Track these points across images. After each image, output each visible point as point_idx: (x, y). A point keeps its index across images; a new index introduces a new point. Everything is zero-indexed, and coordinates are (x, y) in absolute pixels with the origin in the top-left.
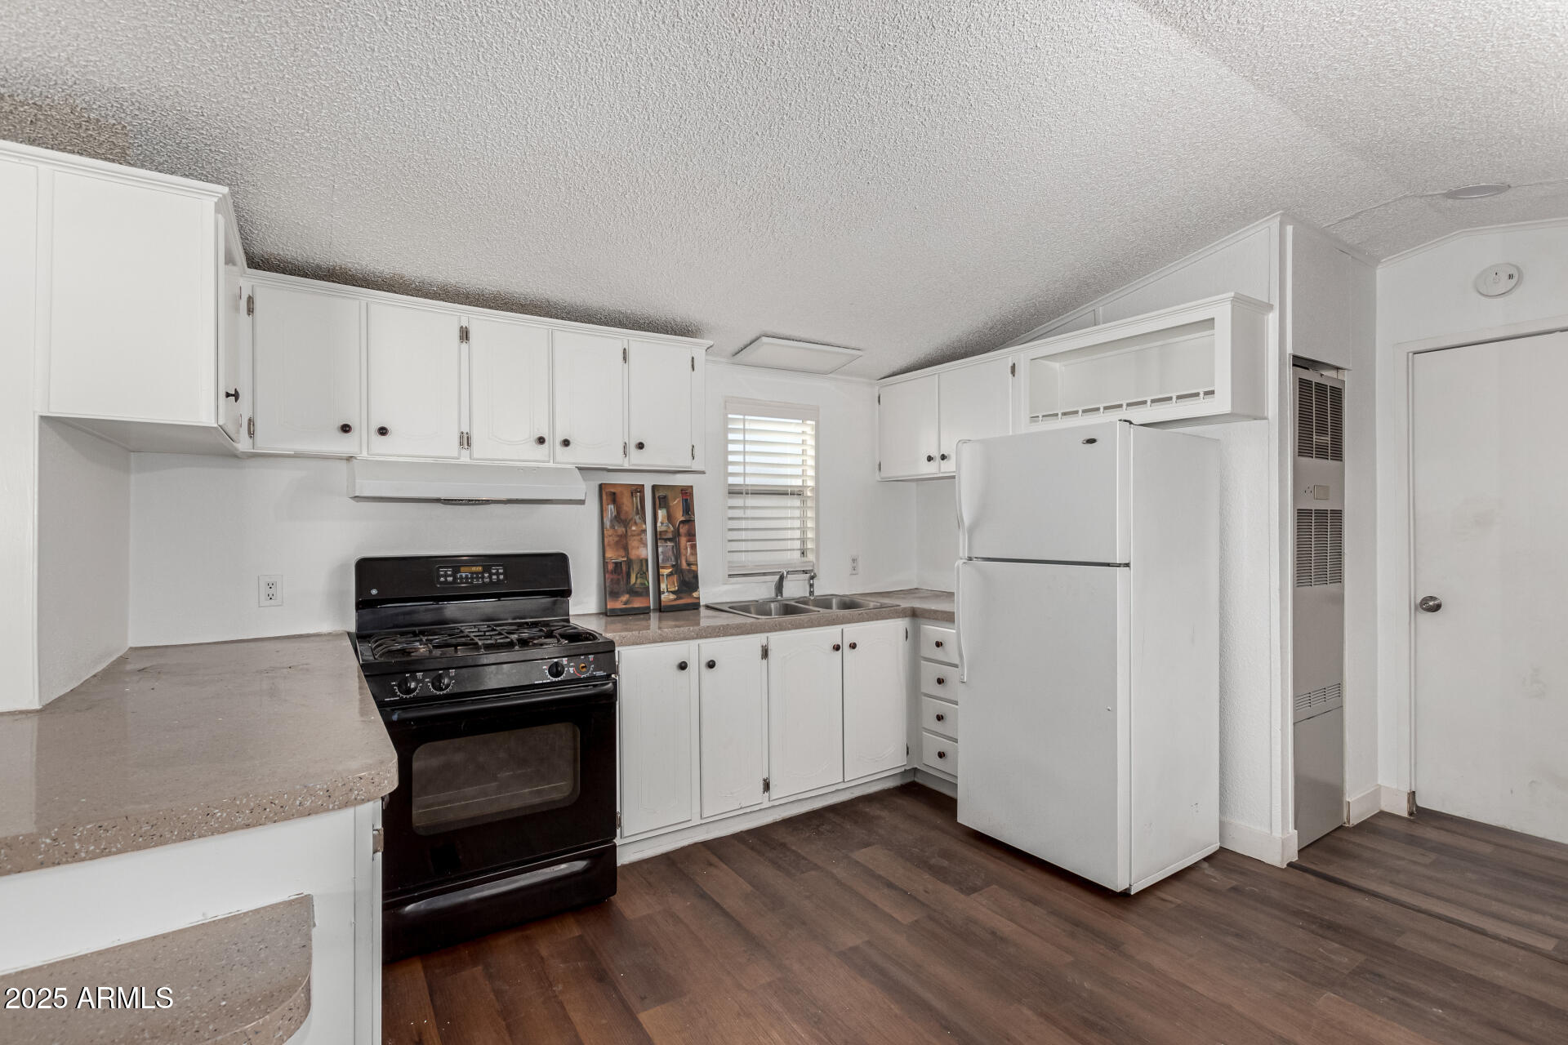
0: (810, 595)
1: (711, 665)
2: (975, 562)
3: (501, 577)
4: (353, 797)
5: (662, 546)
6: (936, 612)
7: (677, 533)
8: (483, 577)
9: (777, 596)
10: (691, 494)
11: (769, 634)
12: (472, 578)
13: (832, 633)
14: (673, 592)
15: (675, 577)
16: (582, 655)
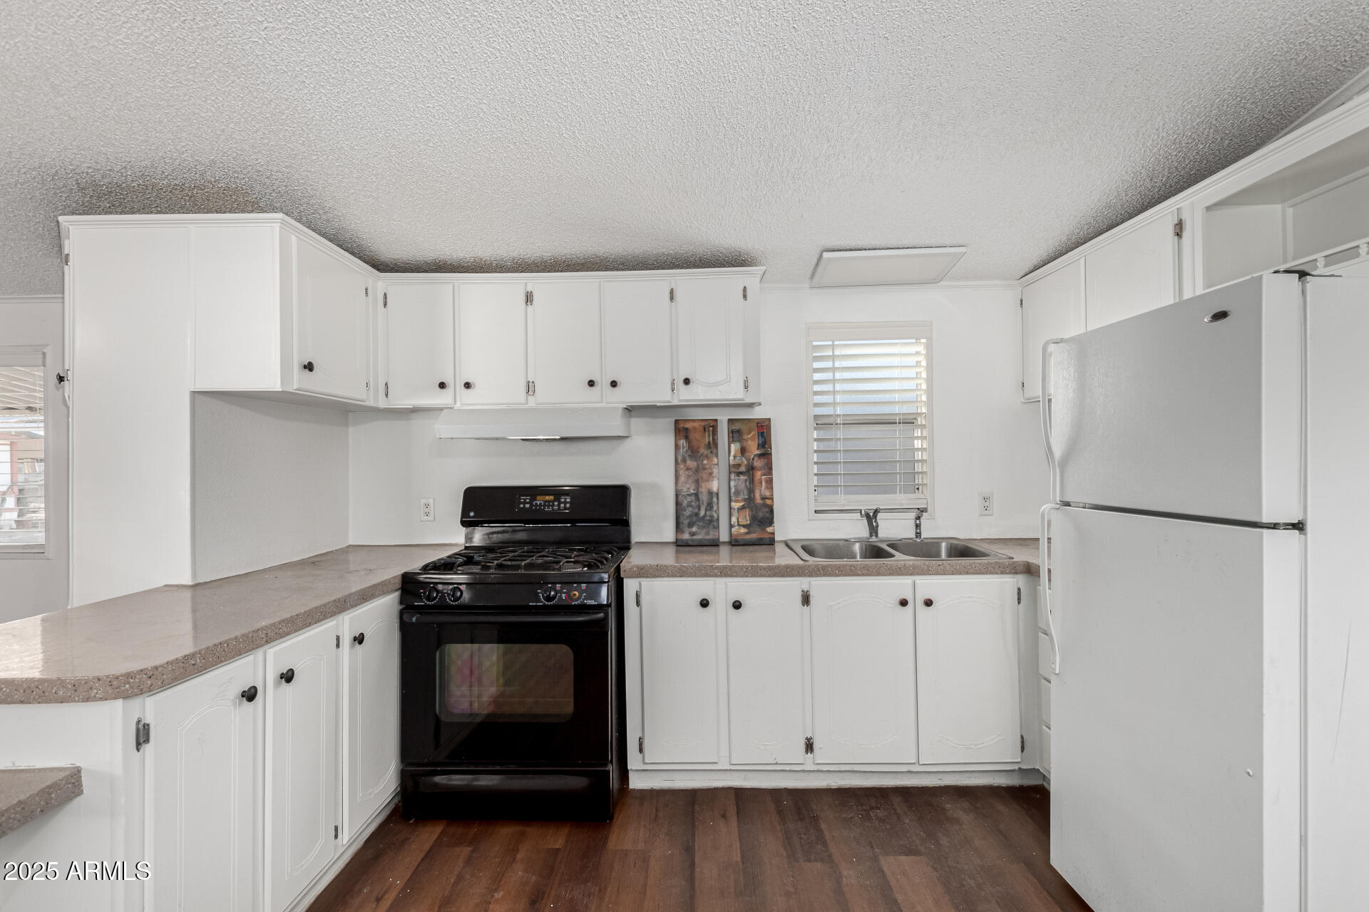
0: (917, 537)
1: (737, 605)
3: (568, 506)
4: (93, 695)
5: (735, 480)
7: (751, 467)
8: (553, 505)
9: (871, 536)
10: (769, 427)
11: (810, 579)
12: (545, 506)
13: (901, 585)
14: (744, 526)
15: (747, 512)
16: (575, 583)
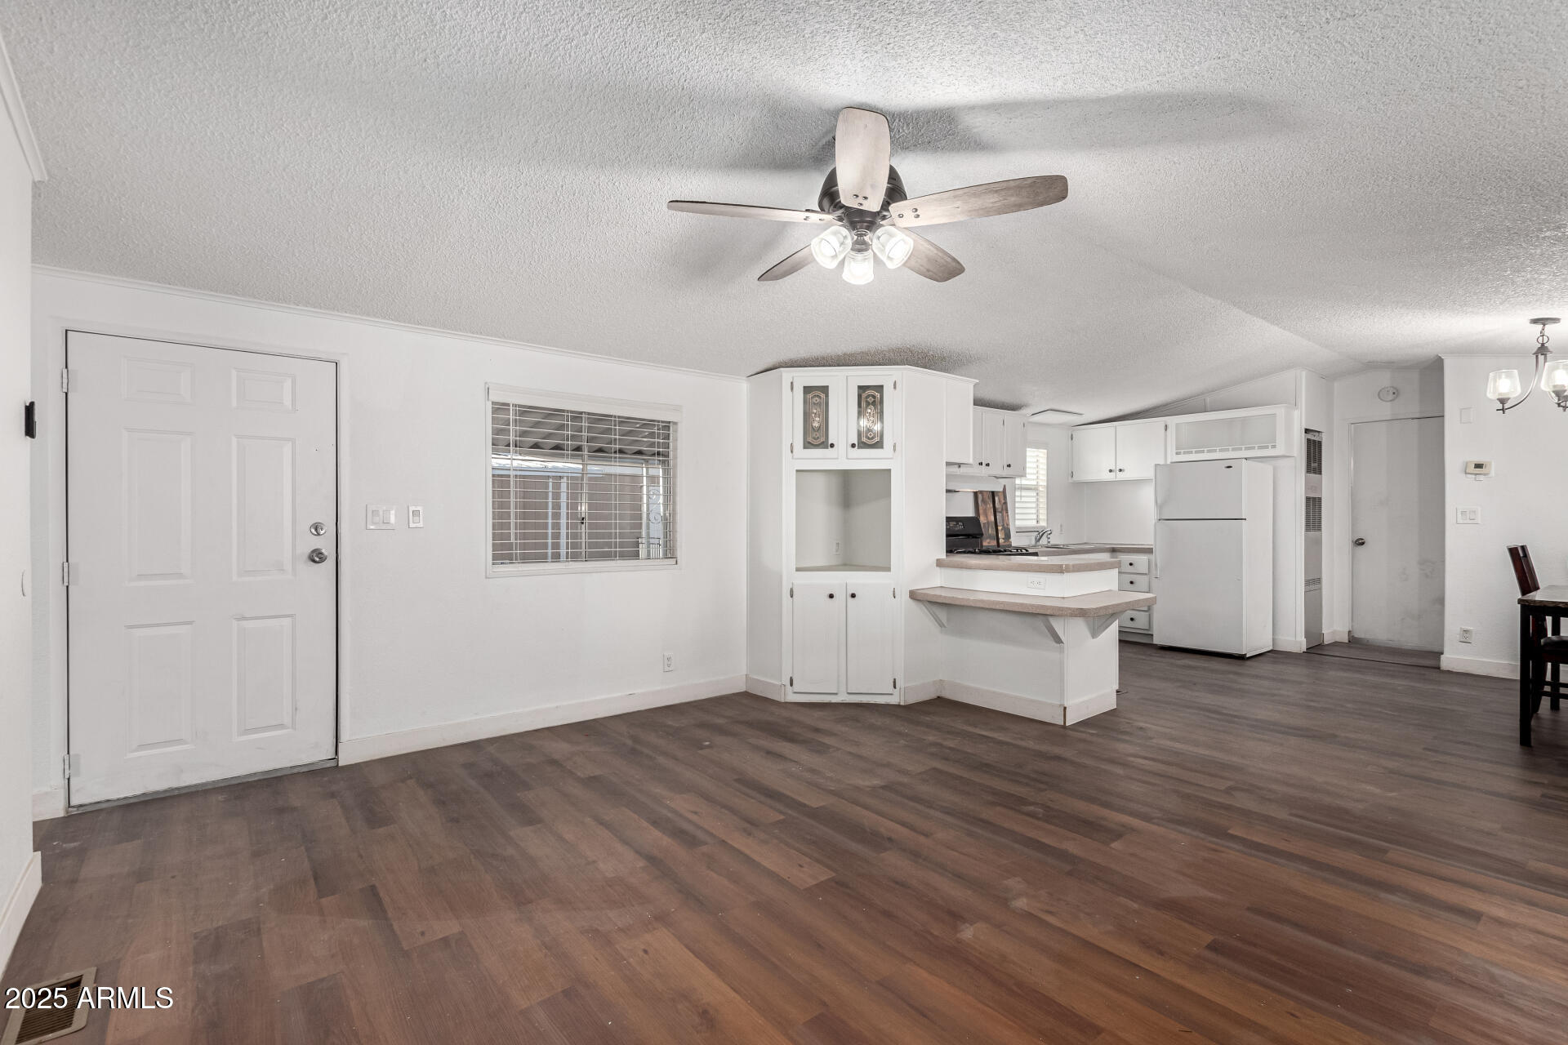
2: (1162, 521)
3: (962, 527)
6: (1124, 549)
7: (1002, 510)
15: (1003, 531)
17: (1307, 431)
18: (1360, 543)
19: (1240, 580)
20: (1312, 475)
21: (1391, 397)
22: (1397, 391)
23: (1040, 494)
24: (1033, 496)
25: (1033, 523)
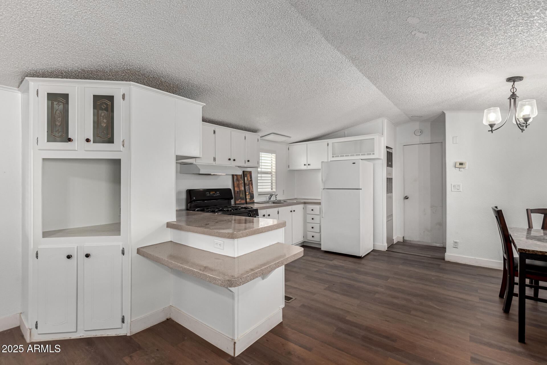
0: (276, 200)
1: (269, 215)
2: (325, 189)
3: (219, 194)
5: (246, 187)
6: (309, 202)
7: (249, 184)
8: (215, 194)
9: (269, 200)
10: (251, 174)
11: (278, 208)
14: (249, 199)
15: (249, 195)
17: (387, 147)
18: (406, 198)
19: (359, 219)
20: (389, 168)
21: (419, 134)
22: (422, 131)
23: (273, 176)
24: (270, 177)
25: (270, 190)
